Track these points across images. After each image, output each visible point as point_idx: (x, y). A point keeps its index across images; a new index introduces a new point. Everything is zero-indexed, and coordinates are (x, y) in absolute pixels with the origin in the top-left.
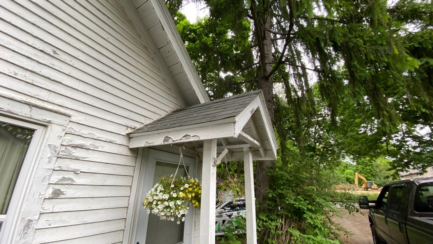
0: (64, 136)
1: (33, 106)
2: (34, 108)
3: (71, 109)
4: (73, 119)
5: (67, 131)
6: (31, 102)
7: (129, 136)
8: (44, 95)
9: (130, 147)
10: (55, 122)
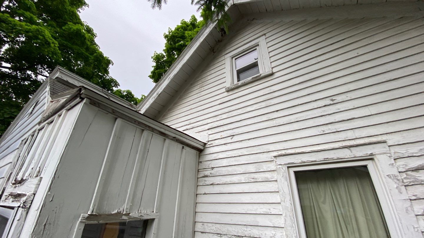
0: (395, 162)
1: (350, 148)
2: (352, 149)
3: (381, 134)
4: (390, 143)
5: (394, 157)
6: (346, 145)
8: (350, 134)
10: (376, 153)
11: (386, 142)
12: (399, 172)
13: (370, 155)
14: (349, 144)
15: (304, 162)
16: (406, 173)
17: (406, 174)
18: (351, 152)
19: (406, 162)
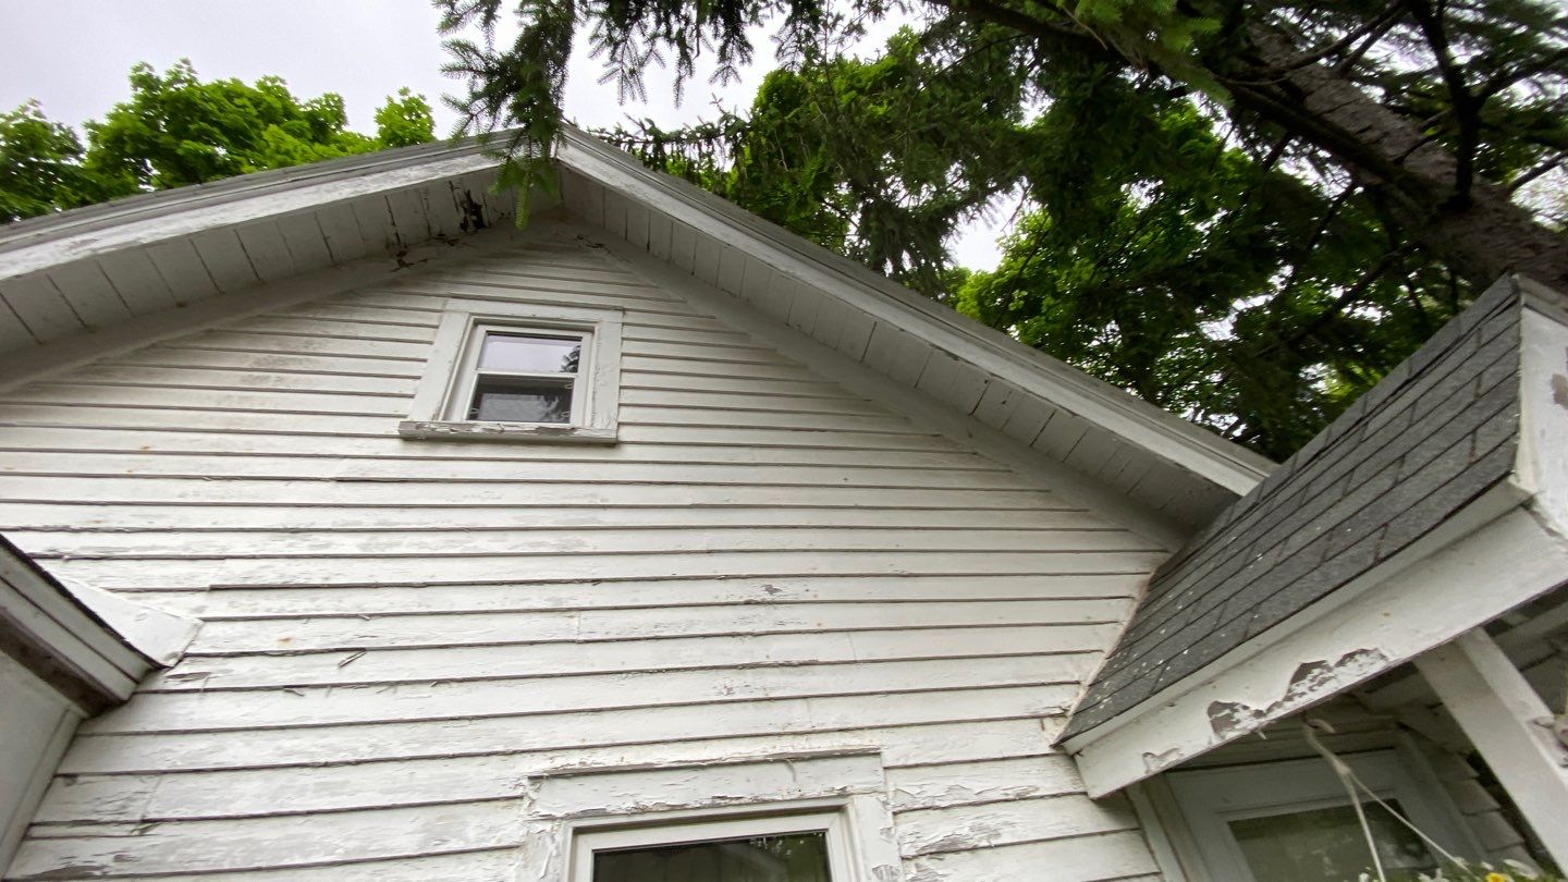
0: (895, 824)
1: (793, 762)
2: (798, 766)
3: (871, 728)
4: (889, 758)
5: (894, 807)
6: (785, 750)
7: (1066, 752)
8: (799, 716)
9: (1097, 793)
10: (857, 787)
11: (878, 754)
12: (903, 859)
13: (839, 796)
14: (791, 750)
15: (644, 811)
16: (916, 861)
17: (917, 866)
18: (794, 780)
19: (917, 826)
